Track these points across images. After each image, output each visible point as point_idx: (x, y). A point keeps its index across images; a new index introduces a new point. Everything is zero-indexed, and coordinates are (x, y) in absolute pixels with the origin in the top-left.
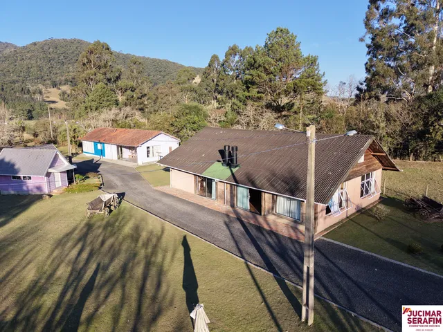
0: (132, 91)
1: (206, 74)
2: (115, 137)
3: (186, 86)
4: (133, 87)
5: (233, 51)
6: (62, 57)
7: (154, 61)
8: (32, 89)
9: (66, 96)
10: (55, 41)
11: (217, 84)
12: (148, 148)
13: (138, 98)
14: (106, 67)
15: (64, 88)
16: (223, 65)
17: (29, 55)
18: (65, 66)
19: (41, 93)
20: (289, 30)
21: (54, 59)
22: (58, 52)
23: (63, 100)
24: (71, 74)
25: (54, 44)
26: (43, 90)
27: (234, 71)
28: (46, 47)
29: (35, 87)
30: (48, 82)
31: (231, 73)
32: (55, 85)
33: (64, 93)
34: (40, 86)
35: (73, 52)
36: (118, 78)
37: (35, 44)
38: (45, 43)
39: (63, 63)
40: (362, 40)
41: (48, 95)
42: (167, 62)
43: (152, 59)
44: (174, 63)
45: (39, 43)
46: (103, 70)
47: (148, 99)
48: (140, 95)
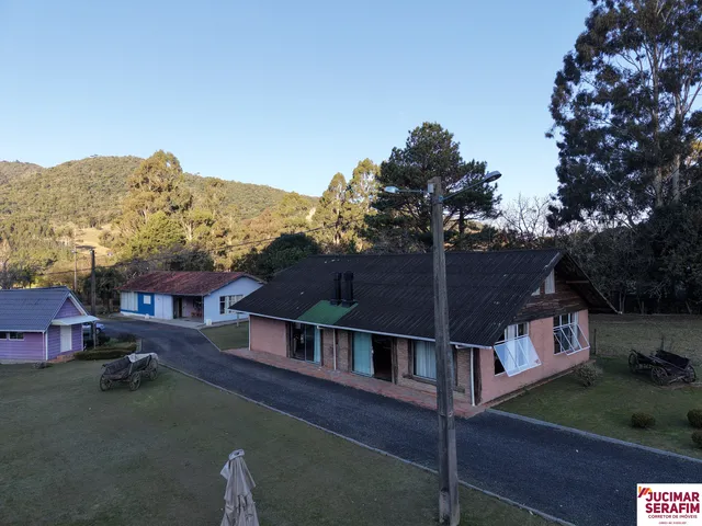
0: (208, 224)
1: (324, 201)
2: (171, 284)
3: (293, 218)
4: (209, 220)
5: (365, 167)
6: (109, 183)
7: (248, 187)
8: (57, 229)
9: (109, 239)
10: (99, 159)
11: (340, 217)
12: (222, 299)
13: (218, 236)
14: (169, 190)
15: (106, 227)
16: (350, 187)
17: (58, 180)
18: (112, 196)
19: (70, 234)
20: (442, 126)
21: (95, 186)
22: (104, 175)
23: (104, 245)
24: (120, 206)
25: (98, 164)
26: (75, 231)
27: (366, 196)
28: (85, 169)
29: (62, 227)
30: (83, 218)
31: (362, 200)
32: (93, 223)
33: (106, 235)
34: (71, 225)
35: (126, 176)
36: (188, 206)
37: (69, 164)
38: (86, 162)
39: (109, 192)
40: (549, 135)
41: (82, 238)
42: (268, 189)
43: (245, 185)
44: (277, 190)
45: (75, 162)
46: (165, 194)
47: (234, 237)
48: (221, 232)
